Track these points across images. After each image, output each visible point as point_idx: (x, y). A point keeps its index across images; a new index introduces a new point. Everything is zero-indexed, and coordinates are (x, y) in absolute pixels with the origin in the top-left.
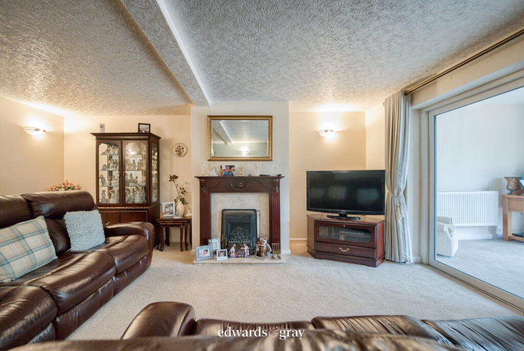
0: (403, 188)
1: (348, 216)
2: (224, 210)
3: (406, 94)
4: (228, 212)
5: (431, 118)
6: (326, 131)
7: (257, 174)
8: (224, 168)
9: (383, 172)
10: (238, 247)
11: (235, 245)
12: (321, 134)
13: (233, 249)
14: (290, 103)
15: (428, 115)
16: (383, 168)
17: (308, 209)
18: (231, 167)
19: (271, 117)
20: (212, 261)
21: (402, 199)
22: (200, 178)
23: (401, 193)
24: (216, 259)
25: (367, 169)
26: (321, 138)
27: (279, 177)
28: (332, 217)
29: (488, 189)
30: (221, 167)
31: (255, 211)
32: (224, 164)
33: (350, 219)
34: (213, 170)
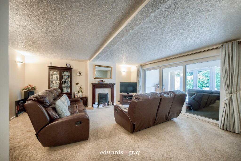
0: (140, 87)
1: (129, 93)
2: (99, 93)
3: (141, 66)
4: (100, 94)
5: (145, 72)
6: (123, 71)
7: (109, 83)
8: (100, 81)
9: (136, 83)
10: (104, 104)
11: (103, 103)
12: (122, 72)
13: (103, 104)
14: (116, 63)
15: (144, 71)
16: (136, 82)
17: (120, 92)
18: (102, 81)
19: (112, 67)
20: (98, 108)
21: (140, 89)
22: (93, 84)
23: (140, 88)
24: (99, 107)
25: (132, 82)
26: (122, 73)
27: (114, 84)
28: (126, 94)
29: (153, 87)
30: (99, 81)
31: (108, 93)
32: (100, 80)
33: (130, 94)
34: (96, 82)
